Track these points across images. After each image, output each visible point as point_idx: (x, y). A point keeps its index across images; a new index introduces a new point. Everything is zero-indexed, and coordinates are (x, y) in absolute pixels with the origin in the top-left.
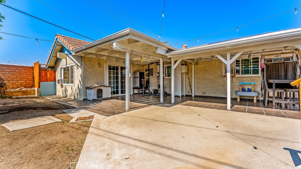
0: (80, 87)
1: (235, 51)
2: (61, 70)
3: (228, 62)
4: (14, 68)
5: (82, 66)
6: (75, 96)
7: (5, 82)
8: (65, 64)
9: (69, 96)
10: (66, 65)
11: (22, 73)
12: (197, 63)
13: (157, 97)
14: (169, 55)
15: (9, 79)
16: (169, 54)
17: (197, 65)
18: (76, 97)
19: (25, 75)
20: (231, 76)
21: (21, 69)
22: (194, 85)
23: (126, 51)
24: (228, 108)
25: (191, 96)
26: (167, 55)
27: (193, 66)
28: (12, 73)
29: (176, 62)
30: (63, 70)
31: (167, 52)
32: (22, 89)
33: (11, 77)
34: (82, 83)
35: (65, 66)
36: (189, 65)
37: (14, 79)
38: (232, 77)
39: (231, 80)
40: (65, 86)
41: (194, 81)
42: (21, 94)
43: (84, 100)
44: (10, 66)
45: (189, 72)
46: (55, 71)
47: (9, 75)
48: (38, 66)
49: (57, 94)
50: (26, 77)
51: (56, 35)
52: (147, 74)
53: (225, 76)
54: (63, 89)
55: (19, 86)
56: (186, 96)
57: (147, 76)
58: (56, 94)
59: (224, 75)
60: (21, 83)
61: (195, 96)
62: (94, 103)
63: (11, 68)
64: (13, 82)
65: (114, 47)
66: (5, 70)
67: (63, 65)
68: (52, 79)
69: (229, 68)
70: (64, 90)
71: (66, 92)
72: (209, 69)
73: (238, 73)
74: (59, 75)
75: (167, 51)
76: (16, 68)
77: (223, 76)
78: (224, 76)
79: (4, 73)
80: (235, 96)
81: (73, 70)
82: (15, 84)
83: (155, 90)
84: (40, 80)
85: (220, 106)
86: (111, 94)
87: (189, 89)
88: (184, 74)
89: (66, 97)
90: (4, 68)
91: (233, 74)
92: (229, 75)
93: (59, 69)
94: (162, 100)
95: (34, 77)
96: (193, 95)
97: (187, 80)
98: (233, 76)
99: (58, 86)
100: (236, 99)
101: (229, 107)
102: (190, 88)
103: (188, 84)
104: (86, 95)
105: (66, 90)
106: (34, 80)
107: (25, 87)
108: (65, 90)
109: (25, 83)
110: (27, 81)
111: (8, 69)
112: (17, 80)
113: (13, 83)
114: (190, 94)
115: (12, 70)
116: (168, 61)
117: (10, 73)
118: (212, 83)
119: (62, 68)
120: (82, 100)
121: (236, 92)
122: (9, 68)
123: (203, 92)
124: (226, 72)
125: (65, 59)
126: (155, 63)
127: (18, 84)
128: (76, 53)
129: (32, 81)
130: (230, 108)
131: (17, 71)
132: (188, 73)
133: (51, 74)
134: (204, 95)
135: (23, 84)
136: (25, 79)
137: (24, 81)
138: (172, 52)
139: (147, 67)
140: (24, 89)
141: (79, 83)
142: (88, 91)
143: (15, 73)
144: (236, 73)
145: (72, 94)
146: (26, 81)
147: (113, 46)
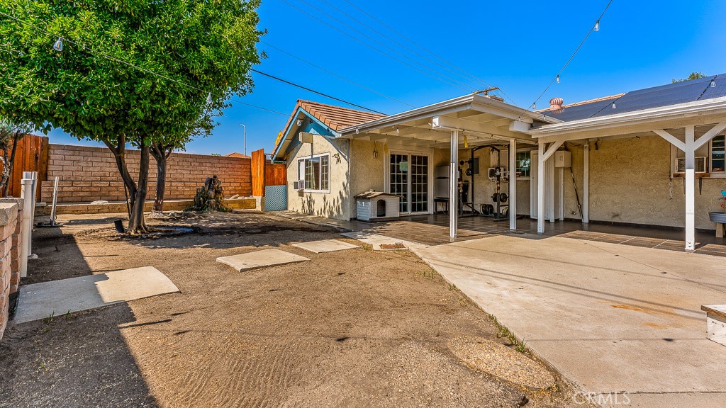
0: (344, 195)
1: (708, 122)
2: (299, 164)
3: (690, 147)
4: (226, 162)
5: (348, 157)
6: (332, 213)
8: (310, 153)
9: (318, 212)
10: (312, 155)
11: (235, 170)
12: (596, 144)
13: (496, 221)
14: (534, 133)
16: (537, 132)
17: (597, 149)
18: (335, 213)
19: (239, 174)
20: (696, 175)
21: (235, 163)
22: (589, 197)
23: (452, 130)
24: (687, 248)
25: (580, 221)
26: (530, 132)
27: (586, 152)
28: (224, 169)
29: (547, 146)
30: (303, 164)
31: (532, 126)
32: (237, 198)
34: (348, 189)
35: (310, 157)
36: (575, 150)
38: (699, 179)
39: (695, 185)
40: (309, 195)
41: (589, 186)
42: (237, 205)
43: (351, 219)
44: (221, 158)
45: (574, 166)
46: (286, 167)
47: (220, 173)
48: (260, 158)
49: (290, 209)
50: (241, 177)
51: (298, 101)
52: (468, 170)
53: (680, 176)
54: (305, 198)
55: (233, 192)
56: (566, 220)
57: (469, 175)
58: (286, 209)
59: (676, 172)
60: (235, 187)
61: (591, 222)
62: (373, 226)
63: (222, 161)
64: (226, 185)
65: (434, 125)
66: (215, 165)
67: (303, 155)
68: (281, 180)
69: (690, 159)
70: (306, 202)
71: (310, 206)
72: (632, 159)
73: (718, 169)
74: (295, 172)
75: (531, 124)
77: (672, 177)
78: (677, 176)
79: (214, 169)
80: (708, 225)
81: (327, 163)
82: (227, 189)
83: (486, 205)
84: (265, 184)
85: (665, 244)
86: (400, 211)
87: (573, 205)
88: (562, 172)
89: (311, 213)
91: (705, 172)
92: (690, 174)
93: (294, 163)
94: (513, 226)
95: (251, 176)
96: (586, 220)
97: (570, 184)
98: (704, 175)
99: (293, 193)
100: (713, 233)
101: (690, 245)
102: (576, 203)
103: (571, 193)
104: (355, 211)
105: (311, 200)
106: (251, 182)
107: (241, 195)
108: (308, 202)
109: (240, 188)
110: (242, 184)
114: (577, 217)
115: (223, 165)
116: (533, 143)
118: (640, 191)
119: (302, 160)
120: (348, 220)
121: (712, 215)
123: (613, 213)
124: (682, 166)
125: (310, 144)
126: (489, 146)
127: (230, 188)
128: (343, 134)
129: (248, 184)
130: (692, 248)
131: (230, 166)
132: (571, 169)
133: (279, 172)
134: (616, 220)
135: (237, 189)
136: (240, 181)
137: (238, 184)
138: (544, 127)
139: (469, 154)
140: (239, 198)
141: (343, 188)
142: (362, 205)
143: (228, 170)
144: (713, 168)
145: (325, 209)
147: (431, 122)
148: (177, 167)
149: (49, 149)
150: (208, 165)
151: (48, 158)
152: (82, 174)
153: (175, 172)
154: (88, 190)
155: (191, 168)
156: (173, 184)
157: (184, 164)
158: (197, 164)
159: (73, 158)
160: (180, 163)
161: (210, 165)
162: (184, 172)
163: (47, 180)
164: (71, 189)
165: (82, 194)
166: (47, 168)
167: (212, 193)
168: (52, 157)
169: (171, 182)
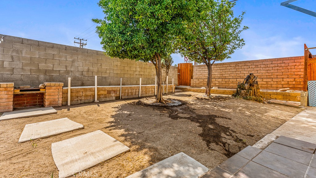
4: (279, 62)
7: (258, 80)
11: (289, 67)
15: (272, 77)
19: (293, 70)
21: (288, 61)
28: (276, 68)
32: (286, 91)
33: (276, 74)
37: (278, 77)
44: (274, 60)
47: (272, 71)
50: (295, 73)
55: (285, 86)
60: (288, 82)
63: (275, 62)
64: (278, 80)
66: (268, 65)
76: (281, 62)
79: (267, 69)
82: (279, 83)
84: (308, 78)
90: (267, 63)
107: (291, 88)
109: (294, 83)
110: (297, 80)
111: (272, 64)
112: (283, 78)
113: (277, 82)
115: (276, 65)
117: (274, 68)
122: (273, 62)
127: (283, 83)
131: (283, 65)
135: (290, 83)
136: (294, 76)
137: (292, 80)
140: (288, 91)
143: (281, 68)
146: (295, 78)
148: (241, 70)
149: (193, 67)
150: (262, 66)
151: (193, 70)
152: (201, 76)
153: (239, 73)
154: (203, 82)
155: (249, 69)
156: (238, 80)
157: (245, 67)
158: (253, 67)
159: (199, 70)
160: (242, 67)
161: (264, 66)
162: (245, 72)
163: (192, 79)
164: (198, 82)
165: (201, 84)
166: (192, 74)
167: (247, 86)
168: (194, 70)
169: (237, 78)
